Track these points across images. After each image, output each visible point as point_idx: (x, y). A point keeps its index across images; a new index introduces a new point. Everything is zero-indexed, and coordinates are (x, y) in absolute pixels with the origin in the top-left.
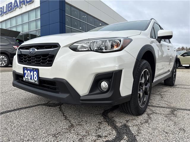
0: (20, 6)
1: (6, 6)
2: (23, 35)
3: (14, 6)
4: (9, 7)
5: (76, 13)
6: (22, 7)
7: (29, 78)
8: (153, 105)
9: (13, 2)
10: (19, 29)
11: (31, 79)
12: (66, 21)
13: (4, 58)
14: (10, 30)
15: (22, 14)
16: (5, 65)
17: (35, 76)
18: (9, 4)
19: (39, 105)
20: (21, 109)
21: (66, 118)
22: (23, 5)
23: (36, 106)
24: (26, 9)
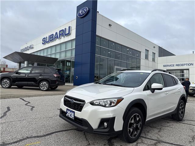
0: (60, 37)
1: (48, 37)
2: (60, 61)
3: (55, 37)
4: (51, 38)
5: (105, 43)
6: (61, 38)
7: (69, 115)
8: (147, 137)
9: (54, 34)
10: (58, 57)
11: (70, 116)
12: (96, 50)
13: (46, 84)
14: (50, 57)
15: (60, 44)
16: (46, 89)
17: (73, 115)
18: (51, 35)
19: (72, 129)
20: (63, 131)
21: (87, 140)
22: (62, 36)
23: (71, 130)
24: (64, 40)
